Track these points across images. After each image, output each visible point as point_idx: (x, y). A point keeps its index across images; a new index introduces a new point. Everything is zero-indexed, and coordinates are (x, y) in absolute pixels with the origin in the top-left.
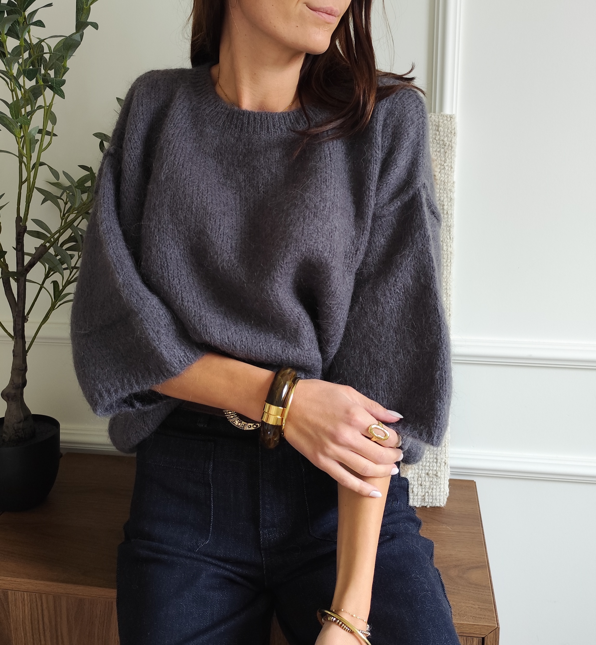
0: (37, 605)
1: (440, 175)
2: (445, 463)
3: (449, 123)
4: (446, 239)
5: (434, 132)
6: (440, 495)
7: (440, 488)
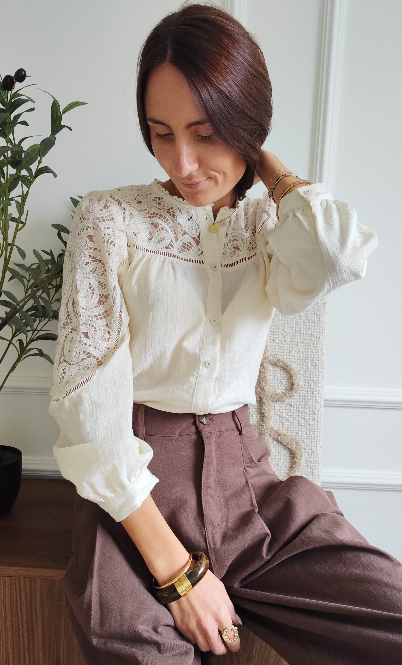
0: (16, 586)
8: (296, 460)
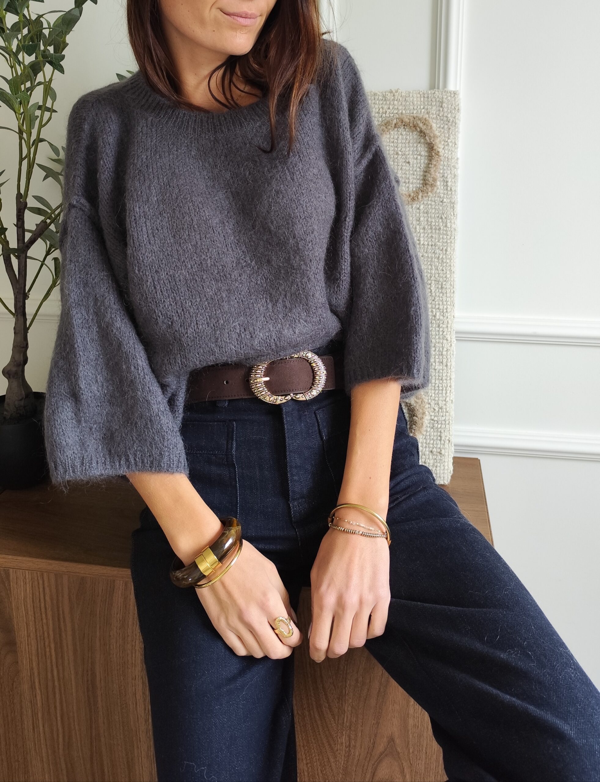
0: (38, 583)
1: (443, 151)
2: (449, 441)
3: (453, 99)
4: (450, 216)
5: (438, 109)
6: (444, 473)
7: (444, 466)
8: (417, 418)
